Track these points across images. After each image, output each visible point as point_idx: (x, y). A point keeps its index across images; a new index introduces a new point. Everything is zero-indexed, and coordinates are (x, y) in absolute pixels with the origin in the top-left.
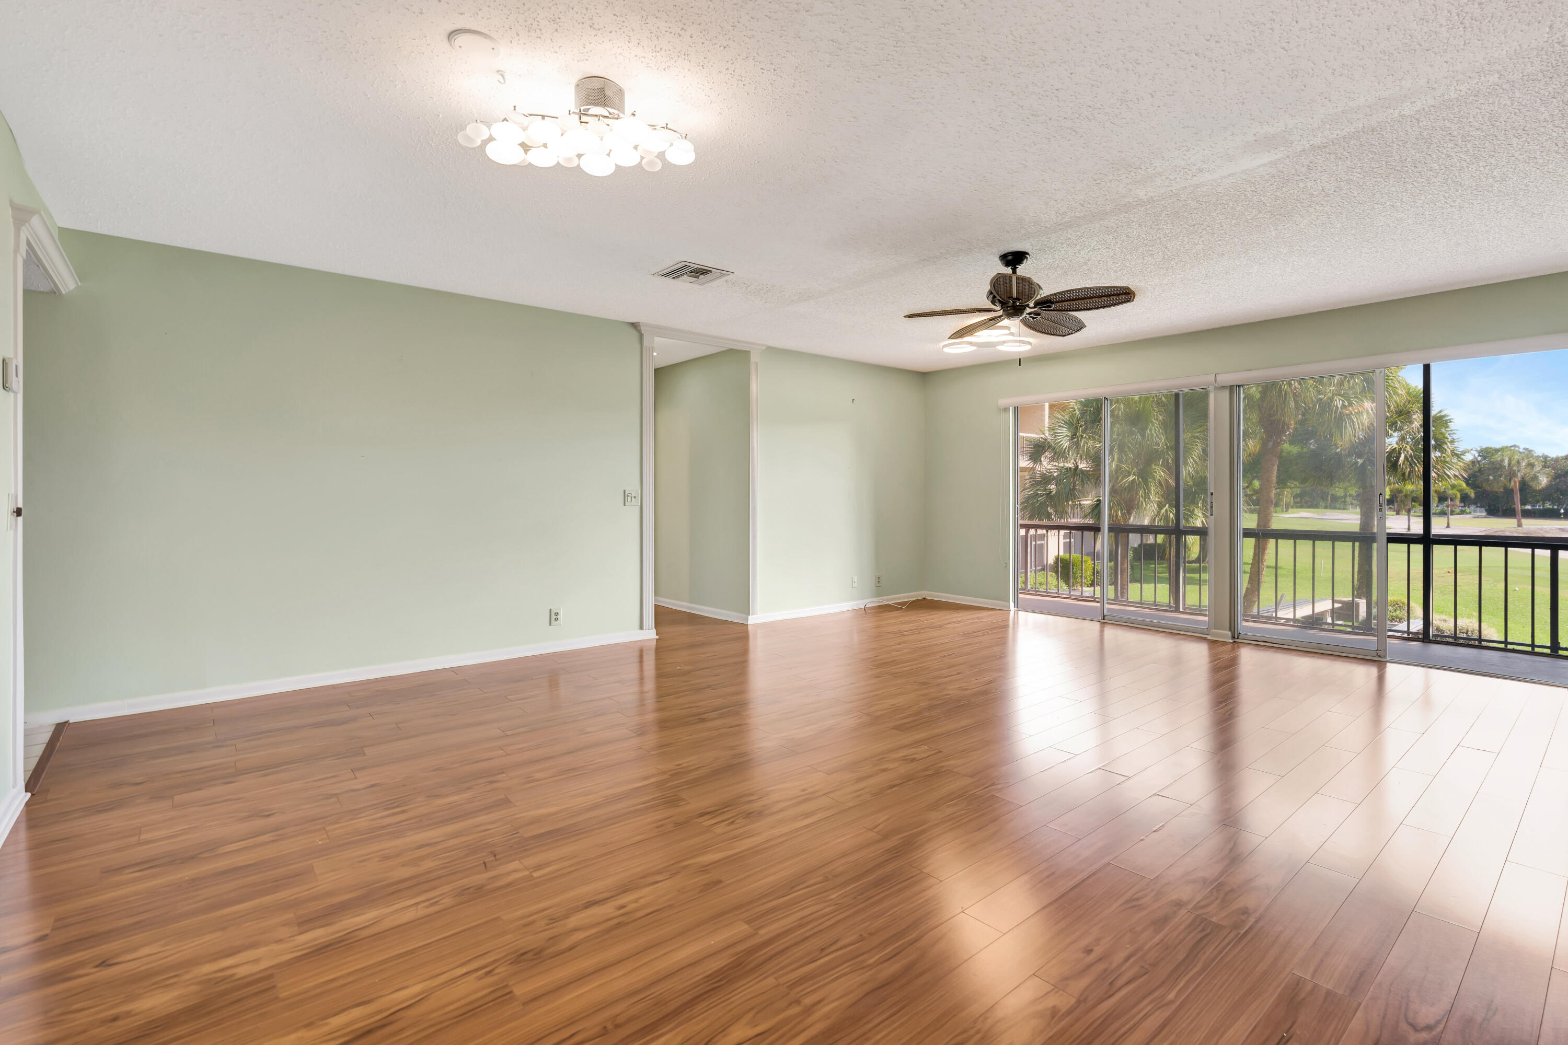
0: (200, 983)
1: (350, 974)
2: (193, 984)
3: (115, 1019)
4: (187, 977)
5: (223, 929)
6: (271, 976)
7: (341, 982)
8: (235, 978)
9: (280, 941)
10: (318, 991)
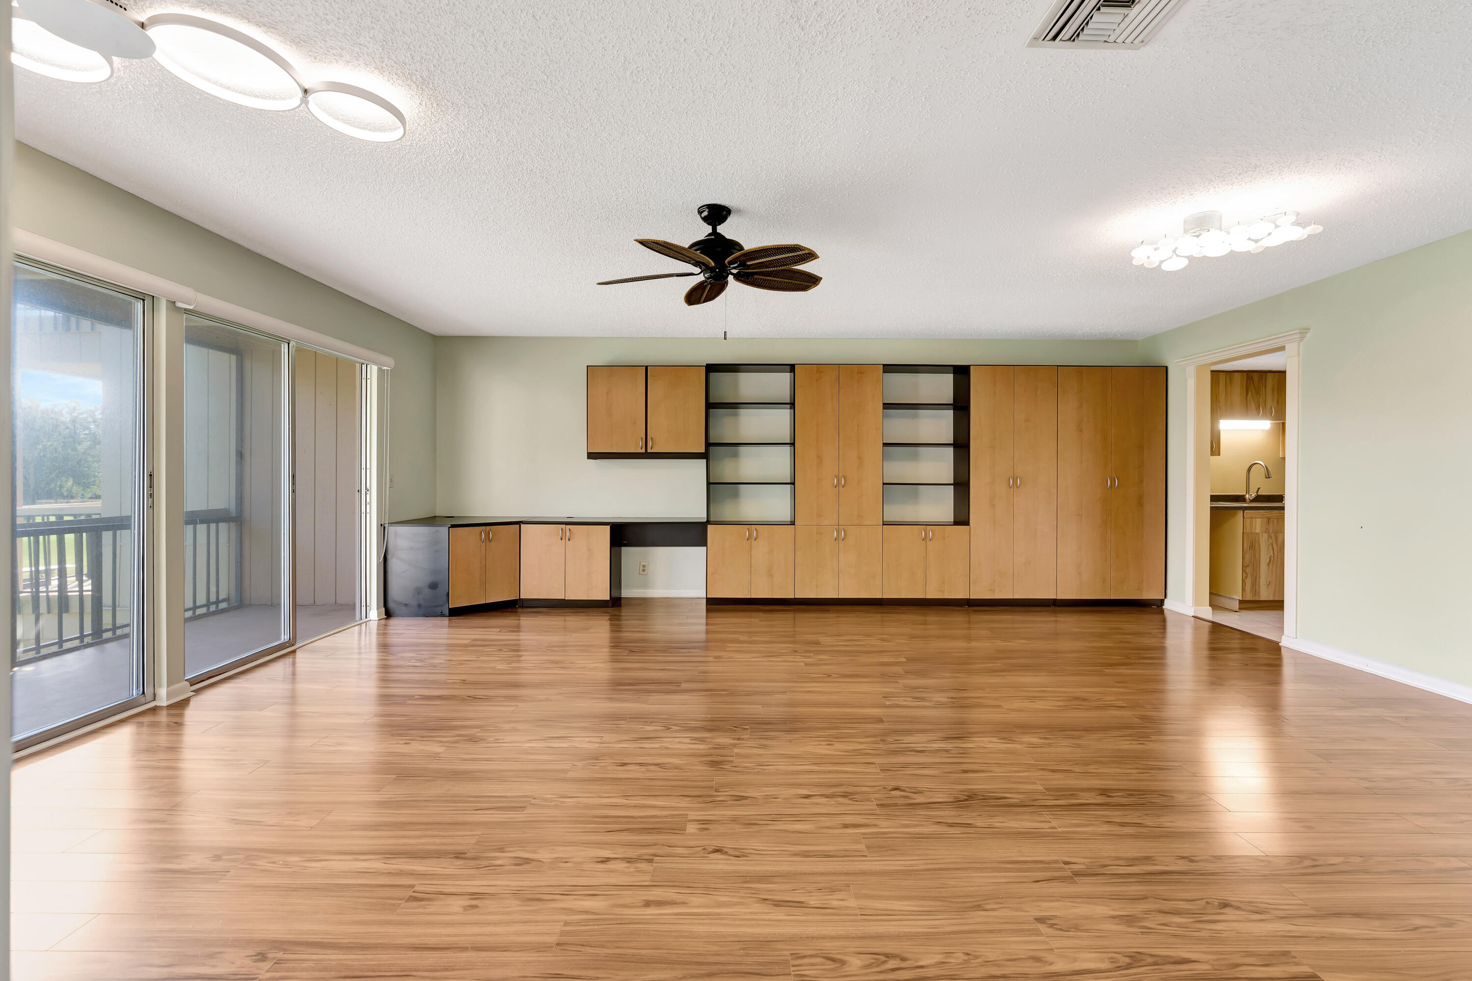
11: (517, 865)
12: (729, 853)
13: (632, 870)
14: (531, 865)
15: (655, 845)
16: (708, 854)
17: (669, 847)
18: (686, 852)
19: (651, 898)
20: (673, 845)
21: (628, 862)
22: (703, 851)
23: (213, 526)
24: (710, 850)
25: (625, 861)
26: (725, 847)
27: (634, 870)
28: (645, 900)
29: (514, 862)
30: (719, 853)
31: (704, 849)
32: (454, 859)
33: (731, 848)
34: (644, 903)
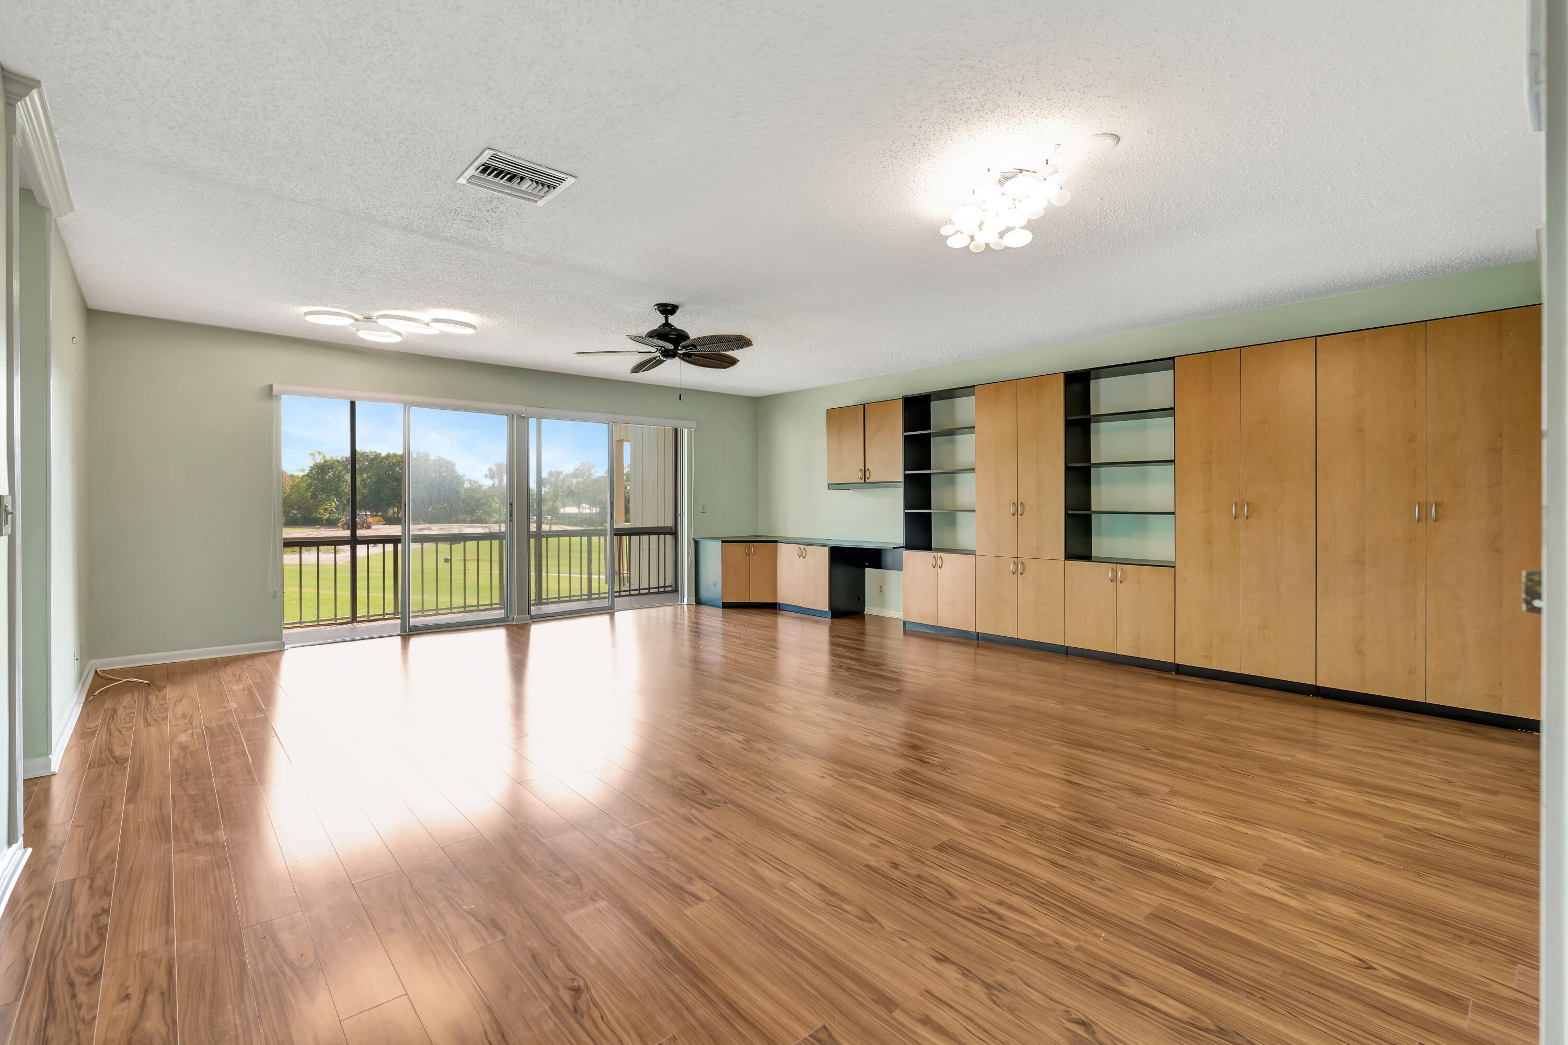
0: (1304, 898)
1: (1221, 841)
2: (1309, 900)
3: (1369, 916)
4: (1311, 908)
5: (1261, 922)
6: (1260, 870)
7: (1229, 842)
8: (1280, 884)
9: (1234, 883)
10: (1244, 847)
11: (860, 918)
12: (1096, 1036)
13: (961, 985)
14: (871, 925)
15: (1011, 973)
16: (1068, 1020)
17: (1026, 984)
18: (1042, 1003)
19: (935, 1018)
20: (1033, 985)
21: (964, 975)
22: (1065, 1013)
23: (662, 537)
24: (1074, 1016)
25: (960, 972)
26: (1096, 1024)
27: (962, 986)
28: (926, 1015)
29: (859, 915)
30: (1083, 1028)
31: (1067, 1011)
32: (816, 886)
33: (1105, 1031)
34: (923, 1018)
